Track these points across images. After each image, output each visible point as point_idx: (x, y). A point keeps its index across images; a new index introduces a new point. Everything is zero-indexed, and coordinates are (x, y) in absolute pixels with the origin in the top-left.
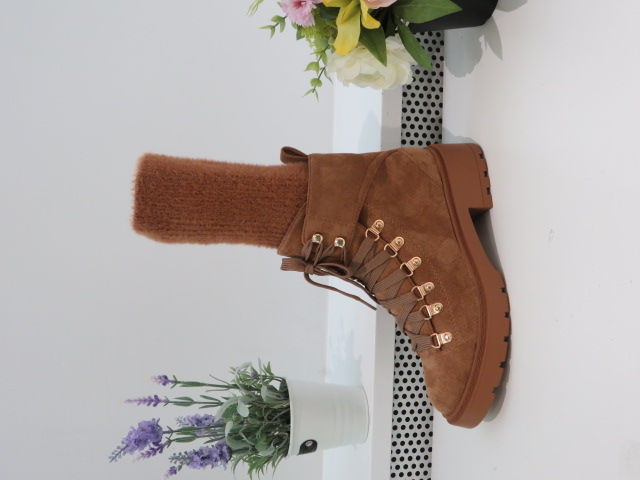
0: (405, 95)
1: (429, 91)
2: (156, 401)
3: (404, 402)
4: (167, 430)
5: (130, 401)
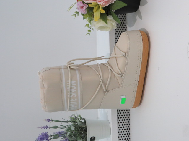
0: (116, 34)
1: (122, 30)
2: (47, 127)
3: (121, 124)
4: (50, 135)
5: (39, 127)
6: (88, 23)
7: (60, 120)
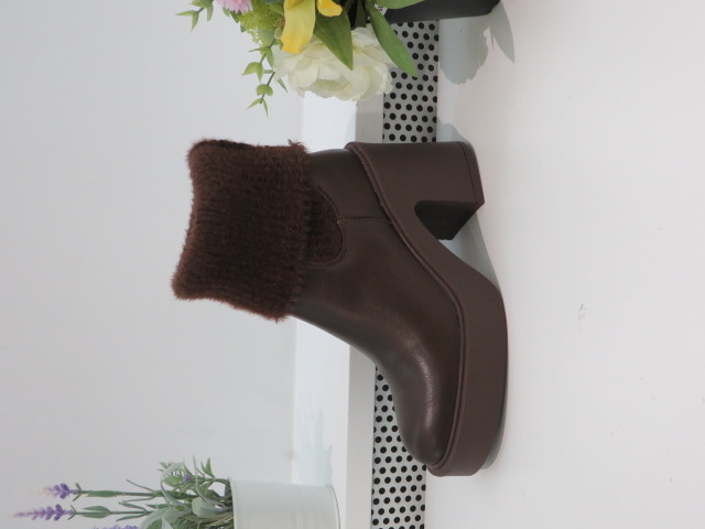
0: (387, 106)
1: (419, 101)
2: (60, 512)
3: (387, 507)
5: (21, 515)
6: (257, 57)
7: (115, 490)
